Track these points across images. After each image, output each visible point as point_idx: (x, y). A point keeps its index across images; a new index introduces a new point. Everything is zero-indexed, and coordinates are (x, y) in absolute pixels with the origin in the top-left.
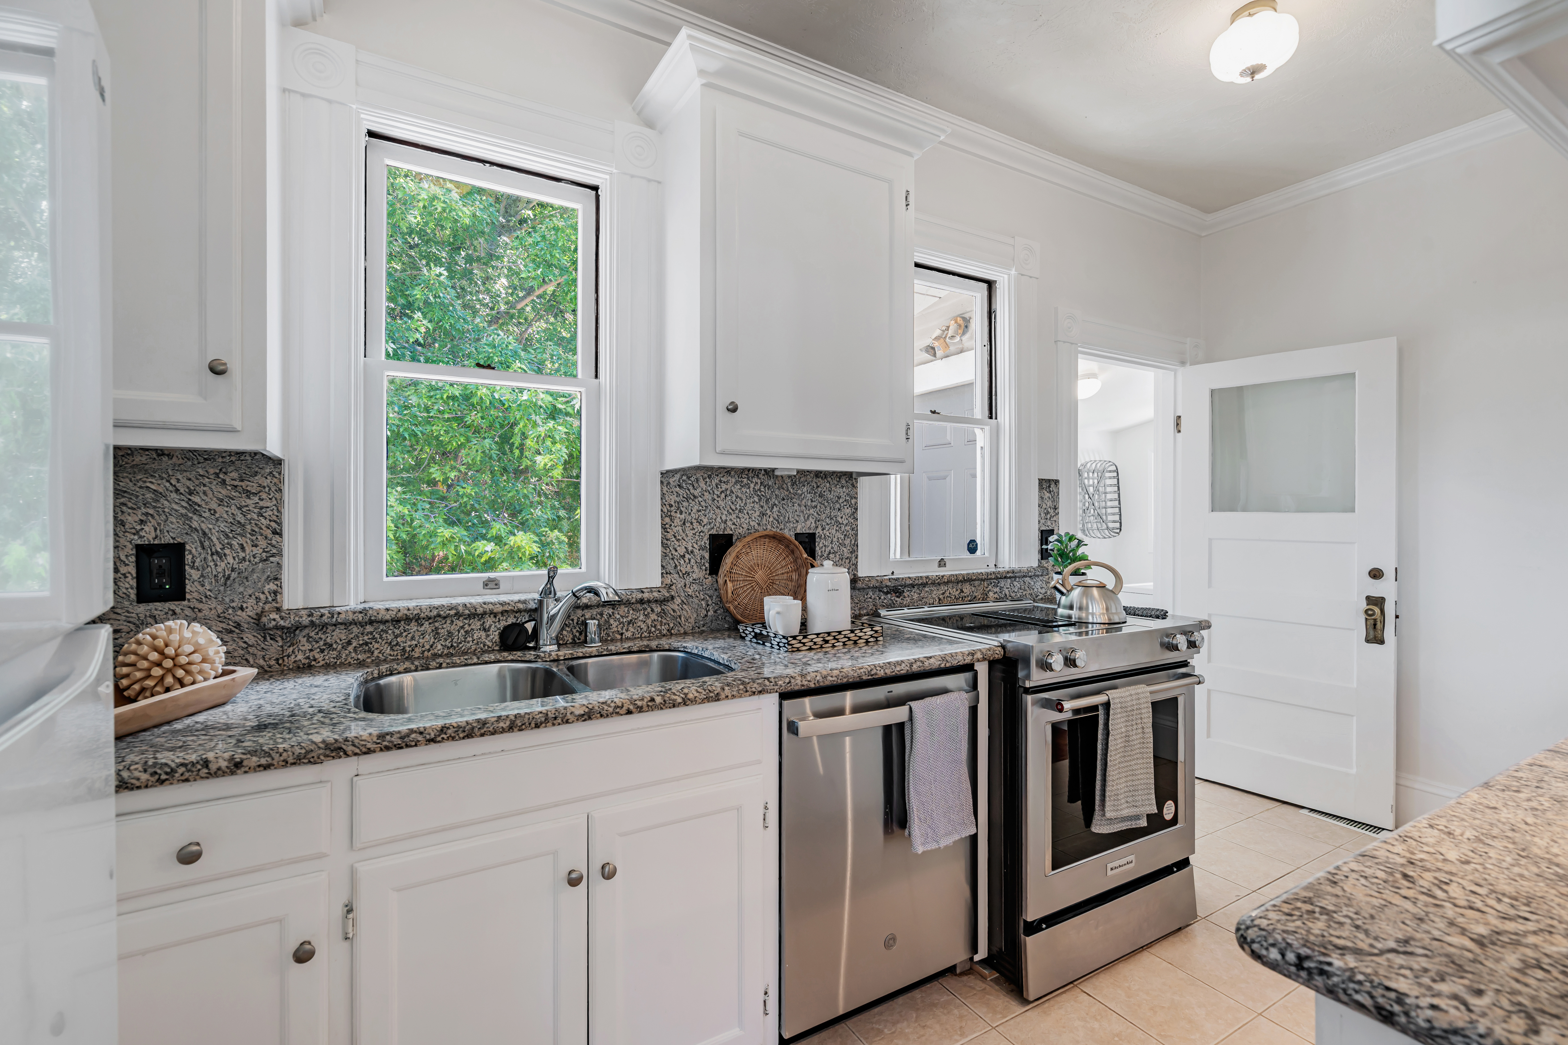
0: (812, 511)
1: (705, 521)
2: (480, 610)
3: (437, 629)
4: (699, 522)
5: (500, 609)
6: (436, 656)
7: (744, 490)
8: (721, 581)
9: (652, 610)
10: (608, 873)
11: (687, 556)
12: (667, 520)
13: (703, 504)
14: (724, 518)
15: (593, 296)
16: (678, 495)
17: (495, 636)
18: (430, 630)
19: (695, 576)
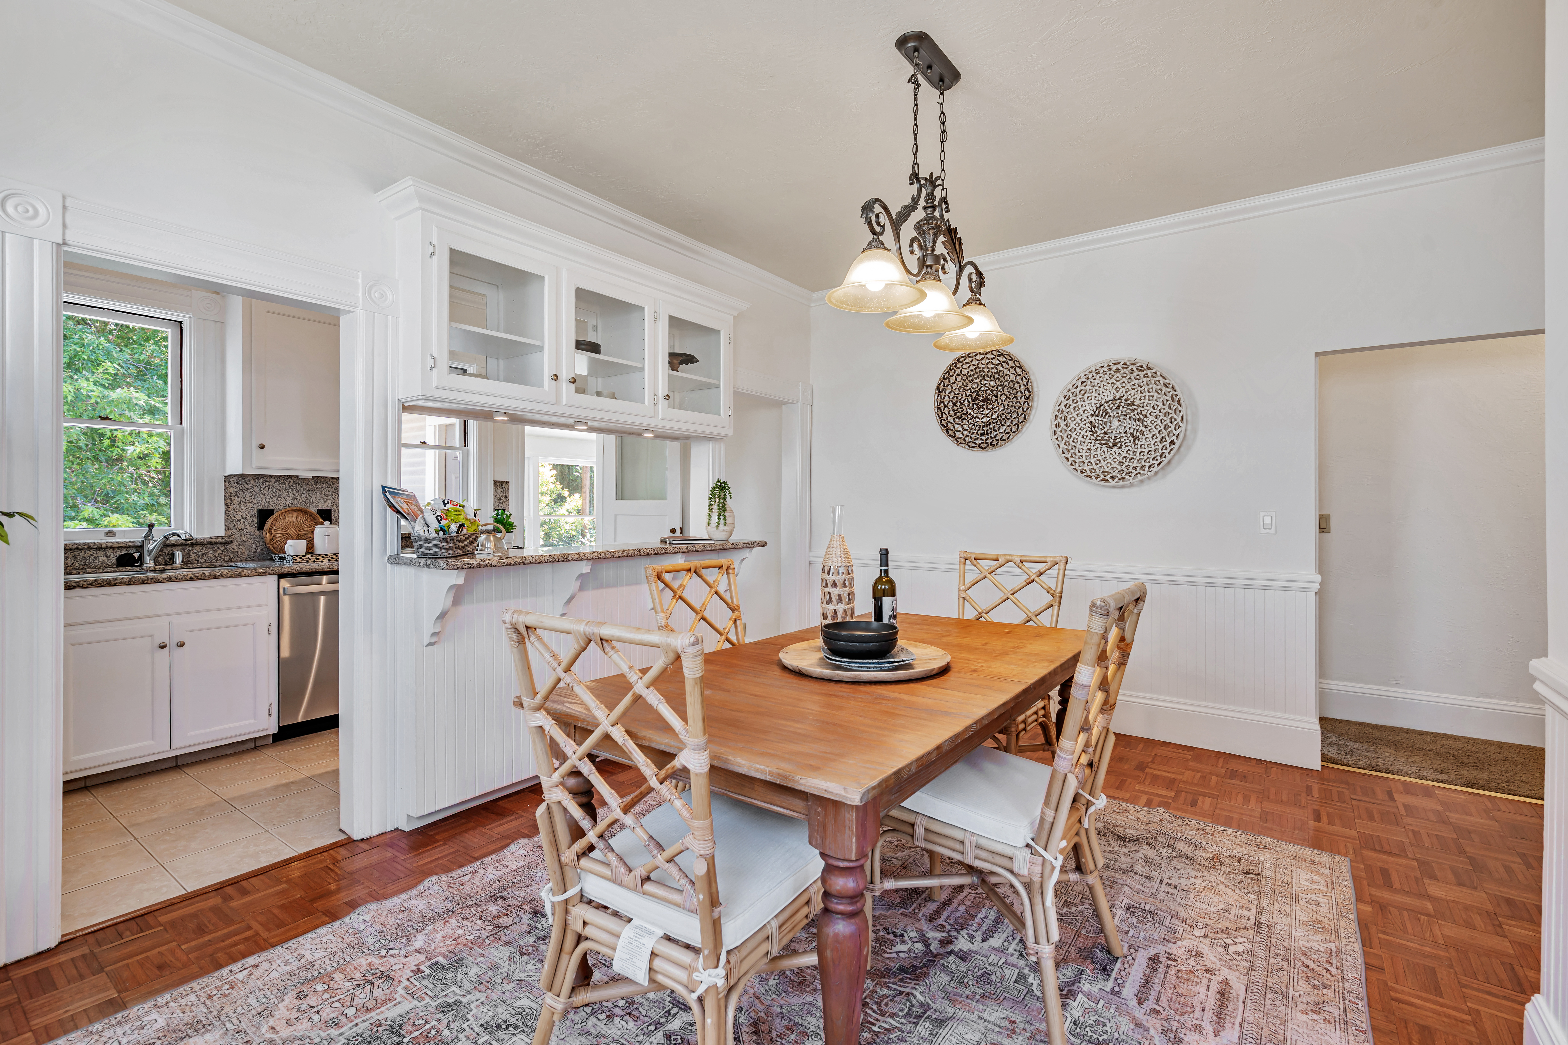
0: (329, 497)
1: (255, 501)
2: (104, 546)
3: (75, 555)
4: (251, 502)
5: (117, 545)
6: (75, 569)
7: (281, 485)
8: (264, 533)
9: (219, 548)
10: (181, 645)
11: (242, 520)
12: (229, 501)
13: (253, 492)
14: (268, 500)
15: (179, 379)
16: (236, 488)
17: (114, 560)
18: (71, 556)
19: (247, 531)
